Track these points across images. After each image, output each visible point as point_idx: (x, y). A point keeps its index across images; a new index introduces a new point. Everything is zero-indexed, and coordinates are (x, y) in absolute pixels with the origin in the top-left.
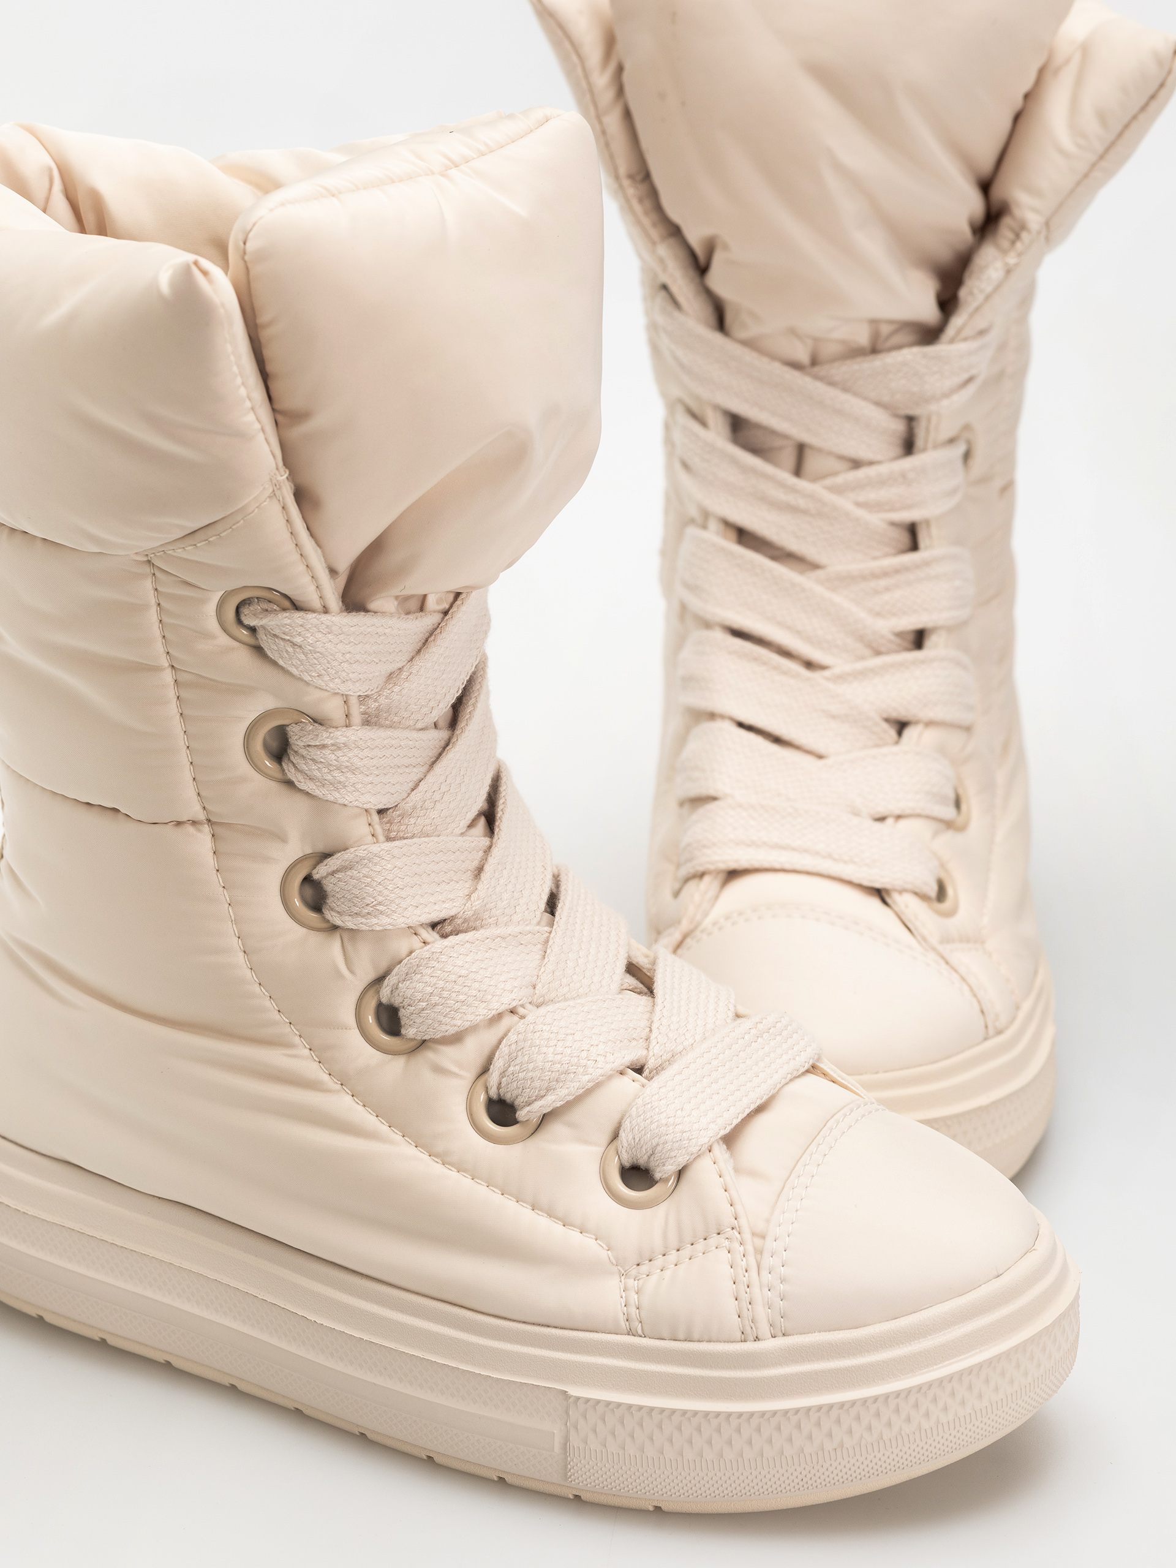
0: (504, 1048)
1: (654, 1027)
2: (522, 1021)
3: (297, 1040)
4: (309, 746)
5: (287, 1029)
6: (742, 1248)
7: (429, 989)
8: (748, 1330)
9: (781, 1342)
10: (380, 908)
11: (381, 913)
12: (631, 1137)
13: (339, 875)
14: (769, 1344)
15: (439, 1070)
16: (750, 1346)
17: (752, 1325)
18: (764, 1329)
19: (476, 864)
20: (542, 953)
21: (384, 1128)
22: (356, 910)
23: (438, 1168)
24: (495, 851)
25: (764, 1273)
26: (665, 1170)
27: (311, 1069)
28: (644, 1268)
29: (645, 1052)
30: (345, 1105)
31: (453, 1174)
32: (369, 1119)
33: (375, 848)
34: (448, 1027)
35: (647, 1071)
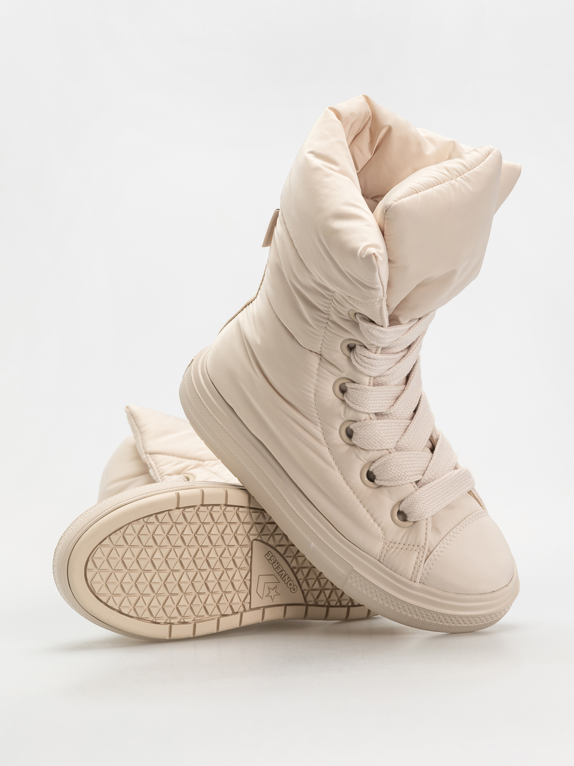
0: (380, 461)
1: (428, 468)
2: (390, 454)
3: (319, 424)
4: (361, 354)
5: (318, 420)
6: (423, 554)
7: (365, 434)
8: (413, 578)
9: (421, 586)
10: (362, 405)
11: (361, 406)
12: (405, 505)
13: (353, 390)
14: (417, 585)
15: (358, 456)
16: (412, 583)
17: (415, 577)
18: (418, 580)
19: (397, 395)
20: (405, 430)
21: (334, 464)
22: (354, 402)
23: (344, 484)
24: (405, 394)
25: (426, 564)
26: (411, 519)
27: (319, 434)
28: (392, 545)
29: (421, 477)
30: (325, 450)
31: (348, 489)
32: (330, 459)
33: (368, 388)
34: (366, 447)
35: (420, 483)
